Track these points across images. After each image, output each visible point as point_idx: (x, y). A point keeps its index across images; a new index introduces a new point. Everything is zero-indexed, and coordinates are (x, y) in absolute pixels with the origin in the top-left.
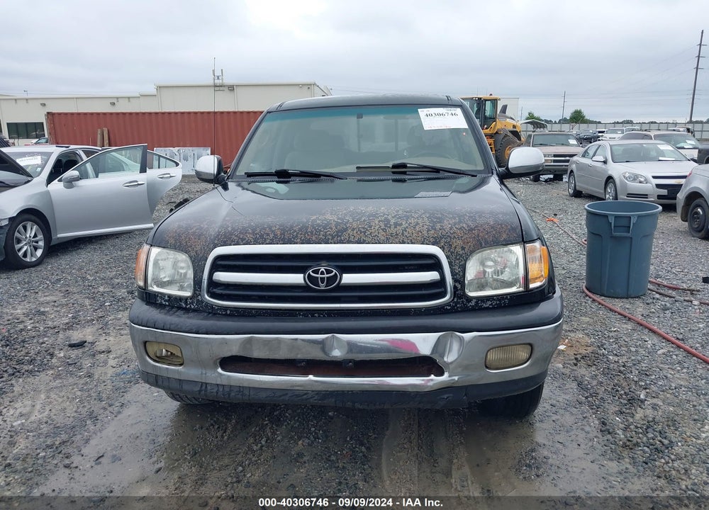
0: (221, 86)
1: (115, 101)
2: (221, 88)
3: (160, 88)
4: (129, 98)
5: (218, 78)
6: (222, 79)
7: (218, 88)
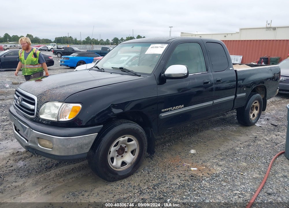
0: (270, 28)
1: (226, 35)
2: (269, 29)
3: (241, 29)
4: (232, 34)
5: (269, 25)
6: (271, 25)
7: (268, 29)
